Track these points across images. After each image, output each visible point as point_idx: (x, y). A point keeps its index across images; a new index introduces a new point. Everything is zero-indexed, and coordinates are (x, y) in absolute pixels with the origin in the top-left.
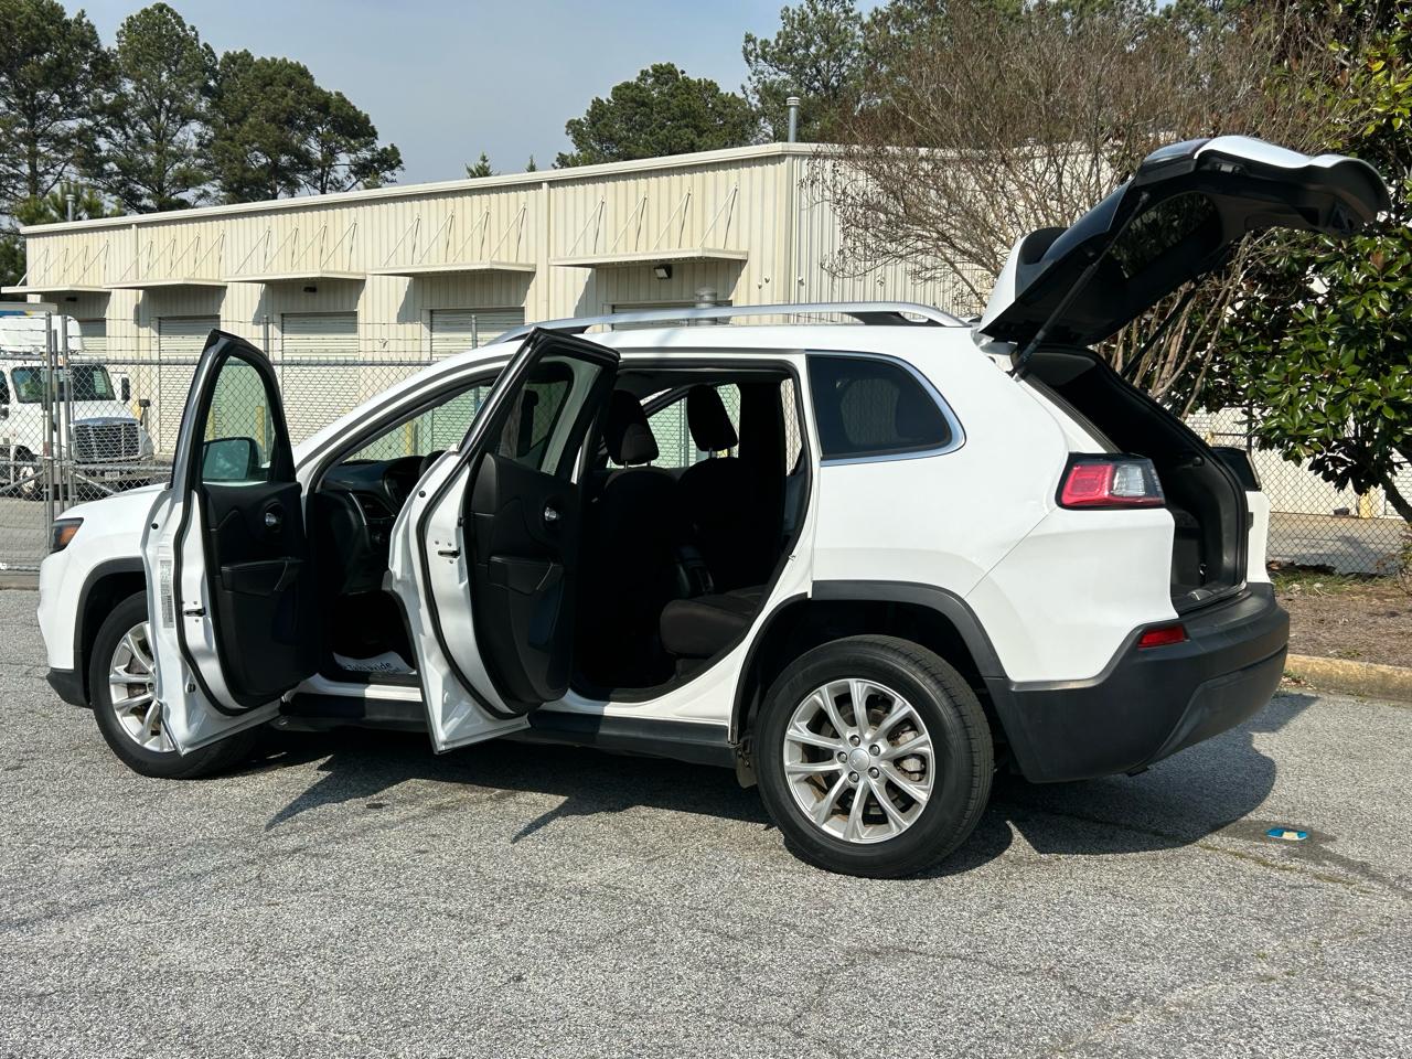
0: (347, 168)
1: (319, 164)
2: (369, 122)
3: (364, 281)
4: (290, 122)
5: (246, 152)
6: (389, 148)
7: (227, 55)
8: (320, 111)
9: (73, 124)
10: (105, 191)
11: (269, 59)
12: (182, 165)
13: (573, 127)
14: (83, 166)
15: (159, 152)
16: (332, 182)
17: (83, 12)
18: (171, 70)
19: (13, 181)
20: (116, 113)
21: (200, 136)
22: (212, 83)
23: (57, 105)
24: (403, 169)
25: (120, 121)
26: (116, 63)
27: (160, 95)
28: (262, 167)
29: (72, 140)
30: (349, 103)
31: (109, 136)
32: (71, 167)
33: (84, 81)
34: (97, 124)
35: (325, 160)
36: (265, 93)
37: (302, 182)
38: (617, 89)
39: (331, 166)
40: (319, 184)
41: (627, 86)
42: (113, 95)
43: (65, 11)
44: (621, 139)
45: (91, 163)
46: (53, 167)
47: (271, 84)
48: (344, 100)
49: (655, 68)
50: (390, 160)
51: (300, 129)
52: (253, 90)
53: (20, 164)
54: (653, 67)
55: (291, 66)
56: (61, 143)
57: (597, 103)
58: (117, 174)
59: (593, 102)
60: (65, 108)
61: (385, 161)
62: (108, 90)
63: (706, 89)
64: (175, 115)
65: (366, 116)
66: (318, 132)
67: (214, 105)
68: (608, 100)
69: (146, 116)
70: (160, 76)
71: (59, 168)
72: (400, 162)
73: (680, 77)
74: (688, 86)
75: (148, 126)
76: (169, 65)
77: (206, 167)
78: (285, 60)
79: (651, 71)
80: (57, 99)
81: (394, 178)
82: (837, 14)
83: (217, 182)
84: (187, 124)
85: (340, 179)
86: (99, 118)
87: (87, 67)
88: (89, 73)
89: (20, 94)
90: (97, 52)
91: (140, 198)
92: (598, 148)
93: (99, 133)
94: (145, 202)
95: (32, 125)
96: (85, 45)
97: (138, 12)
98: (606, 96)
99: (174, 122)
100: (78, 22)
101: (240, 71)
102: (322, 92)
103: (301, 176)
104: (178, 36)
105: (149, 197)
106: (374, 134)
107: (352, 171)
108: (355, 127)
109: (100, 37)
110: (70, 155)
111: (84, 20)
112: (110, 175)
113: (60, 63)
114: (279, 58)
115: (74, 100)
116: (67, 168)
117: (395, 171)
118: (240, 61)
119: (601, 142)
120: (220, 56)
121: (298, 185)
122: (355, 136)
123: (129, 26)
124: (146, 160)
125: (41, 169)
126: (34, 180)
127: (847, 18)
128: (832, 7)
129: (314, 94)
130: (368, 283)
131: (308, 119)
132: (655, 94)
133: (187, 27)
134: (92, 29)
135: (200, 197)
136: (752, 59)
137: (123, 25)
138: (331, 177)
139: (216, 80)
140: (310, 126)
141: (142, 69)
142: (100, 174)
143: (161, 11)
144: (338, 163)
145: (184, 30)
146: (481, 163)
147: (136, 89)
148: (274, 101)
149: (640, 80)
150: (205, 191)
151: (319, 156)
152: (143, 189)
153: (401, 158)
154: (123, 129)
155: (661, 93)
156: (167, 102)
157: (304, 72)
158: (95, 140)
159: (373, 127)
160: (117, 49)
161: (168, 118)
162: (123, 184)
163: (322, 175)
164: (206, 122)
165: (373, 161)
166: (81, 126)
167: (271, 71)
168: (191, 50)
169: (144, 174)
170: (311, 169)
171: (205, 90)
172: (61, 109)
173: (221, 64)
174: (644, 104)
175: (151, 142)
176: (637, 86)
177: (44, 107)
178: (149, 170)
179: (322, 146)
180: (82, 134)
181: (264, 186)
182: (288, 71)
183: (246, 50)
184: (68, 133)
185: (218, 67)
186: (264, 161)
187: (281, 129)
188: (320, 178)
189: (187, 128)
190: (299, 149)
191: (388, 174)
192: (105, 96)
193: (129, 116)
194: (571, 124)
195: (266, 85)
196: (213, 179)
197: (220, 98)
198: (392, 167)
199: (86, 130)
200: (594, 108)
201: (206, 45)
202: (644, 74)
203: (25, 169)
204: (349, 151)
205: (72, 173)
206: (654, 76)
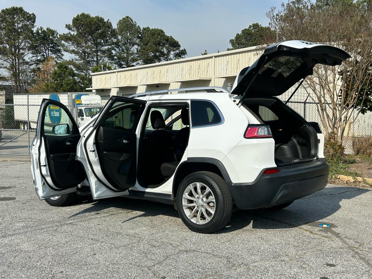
0: (173, 55)
1: (166, 54)
2: (178, 43)
3: (170, 84)
4: (159, 44)
5: (148, 52)
6: (184, 49)
7: (144, 28)
8: (166, 41)
9: (106, 47)
10: (114, 64)
11: (154, 29)
12: (132, 56)
13: (232, 41)
14: (109, 57)
15: (127, 53)
16: (169, 59)
17: (109, 19)
18: (130, 33)
19: (93, 62)
20: (117, 44)
21: (137, 49)
22: (140, 35)
23: (103, 43)
24: (187, 55)
25: (118, 46)
26: (117, 32)
27: (127, 39)
28: (152, 56)
29: (106, 51)
30: (173, 39)
31: (115, 50)
32: (106, 58)
33: (109, 36)
34: (112, 47)
35: (167, 53)
36: (153, 37)
37: (162, 59)
38: (243, 31)
39: (169, 55)
40: (166, 60)
41: (246, 30)
42: (116, 40)
43: (104, 19)
44: (244, 44)
45: (111, 57)
46: (102, 58)
47: (154, 35)
48: (172, 38)
49: (253, 25)
50: (184, 53)
51: (161, 46)
52: (150, 36)
53: (94, 58)
54: (252, 24)
55: (159, 30)
56: (104, 52)
57: (238, 35)
58: (117, 59)
59: (237, 34)
60: (104, 44)
61: (183, 53)
62: (115, 39)
63: (267, 29)
64: (131, 44)
65: (178, 42)
66: (166, 46)
67: (141, 41)
68: (240, 34)
69: (124, 45)
70: (127, 34)
71: (103, 58)
72: (186, 53)
73: (260, 26)
74: (262, 29)
75: (125, 47)
76: (129, 32)
77: (139, 57)
78: (158, 29)
79: (252, 25)
80: (102, 41)
81: (185, 57)
82: (301, 7)
83: (141, 60)
84: (134, 46)
85: (171, 58)
86: (112, 45)
87: (110, 33)
88: (110, 34)
89: (94, 40)
90: (112, 29)
91: (123, 65)
92: (238, 46)
93: (113, 49)
94: (124, 66)
95: (97, 48)
96: (109, 28)
97: (122, 19)
98: (240, 32)
99: (131, 46)
100: (107, 22)
101: (147, 32)
102: (167, 36)
103: (162, 58)
104: (131, 24)
105: (125, 65)
106: (179, 46)
107: (174, 56)
108: (175, 45)
109: (112, 25)
110: (106, 55)
111: (109, 21)
112: (116, 59)
113: (103, 32)
114: (156, 28)
115: (107, 41)
116: (105, 58)
117: (185, 55)
118: (147, 29)
119: (239, 45)
120: (142, 29)
121: (161, 60)
122: (175, 47)
123: (120, 22)
124: (124, 56)
125: (99, 59)
126: (97, 61)
127: (304, 8)
128: (300, 5)
129: (165, 37)
130: (171, 85)
131: (163, 43)
132: (253, 31)
133: (134, 22)
134: (111, 24)
135: (137, 64)
136: (278, 20)
137: (118, 22)
138: (169, 58)
139: (141, 35)
140: (164, 45)
141: (123, 33)
142: (113, 59)
143: (127, 18)
144: (171, 54)
145: (133, 22)
146: (205, 52)
147: (121, 38)
148: (155, 39)
149: (249, 28)
150: (138, 63)
151: (166, 52)
152: (123, 63)
153: (187, 52)
154: (119, 48)
155: (255, 31)
156: (129, 41)
157: (162, 31)
158: (111, 51)
159: (179, 45)
160: (117, 28)
161: (129, 45)
162: (119, 62)
163: (167, 57)
164: (139, 45)
165: (179, 53)
166: (108, 48)
167: (154, 32)
168: (134, 27)
169: (123, 59)
170: (164, 56)
171: (138, 37)
172: (103, 44)
173: (142, 30)
174: (250, 34)
175: (125, 51)
176: (248, 29)
177: (100, 43)
178: (125, 58)
179: (167, 50)
180: (109, 50)
181: (153, 61)
182: (158, 31)
183: (148, 27)
184: (105, 50)
185: (141, 31)
186: (153, 54)
187: (156, 46)
188: (166, 58)
189: (134, 47)
190: (161, 51)
191: (183, 56)
192: (114, 40)
193: (120, 44)
194: (231, 41)
195: (153, 35)
196: (140, 60)
197: (142, 39)
198: (184, 54)
199: (109, 49)
200: (237, 36)
201: (138, 26)
202: (250, 26)
203: (95, 59)
204: (173, 51)
205: (106, 59)
206: (253, 27)
